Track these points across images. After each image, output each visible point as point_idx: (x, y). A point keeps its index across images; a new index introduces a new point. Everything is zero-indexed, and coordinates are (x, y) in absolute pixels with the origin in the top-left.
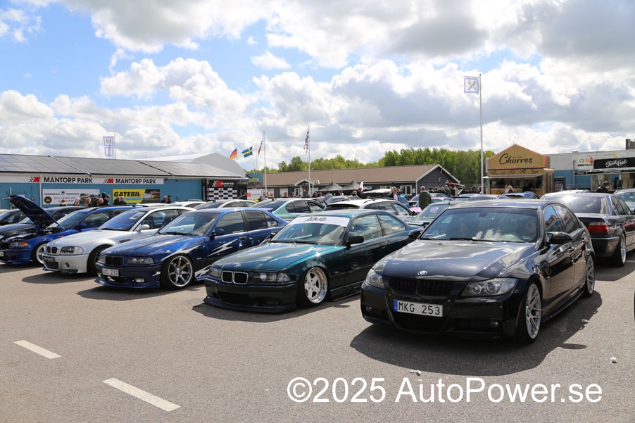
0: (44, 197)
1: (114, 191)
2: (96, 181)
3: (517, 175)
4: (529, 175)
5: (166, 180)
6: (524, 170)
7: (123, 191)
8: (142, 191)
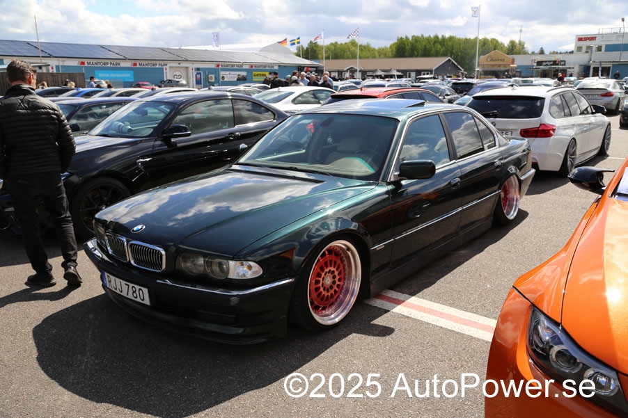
0: (222, 76)
1: (254, 73)
2: (244, 67)
3: (496, 68)
4: (502, 68)
5: (279, 66)
6: (499, 66)
7: (258, 73)
8: (267, 73)
